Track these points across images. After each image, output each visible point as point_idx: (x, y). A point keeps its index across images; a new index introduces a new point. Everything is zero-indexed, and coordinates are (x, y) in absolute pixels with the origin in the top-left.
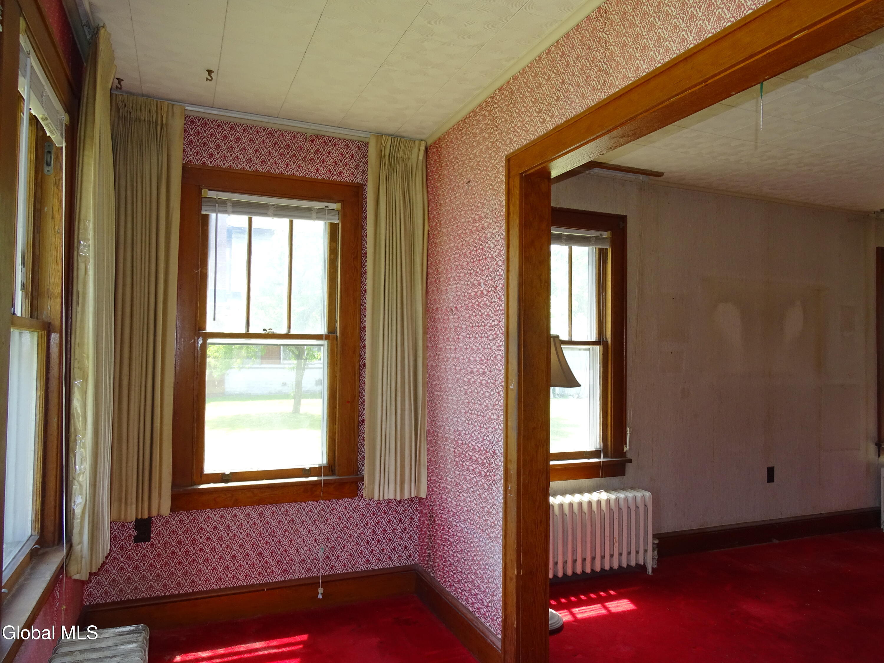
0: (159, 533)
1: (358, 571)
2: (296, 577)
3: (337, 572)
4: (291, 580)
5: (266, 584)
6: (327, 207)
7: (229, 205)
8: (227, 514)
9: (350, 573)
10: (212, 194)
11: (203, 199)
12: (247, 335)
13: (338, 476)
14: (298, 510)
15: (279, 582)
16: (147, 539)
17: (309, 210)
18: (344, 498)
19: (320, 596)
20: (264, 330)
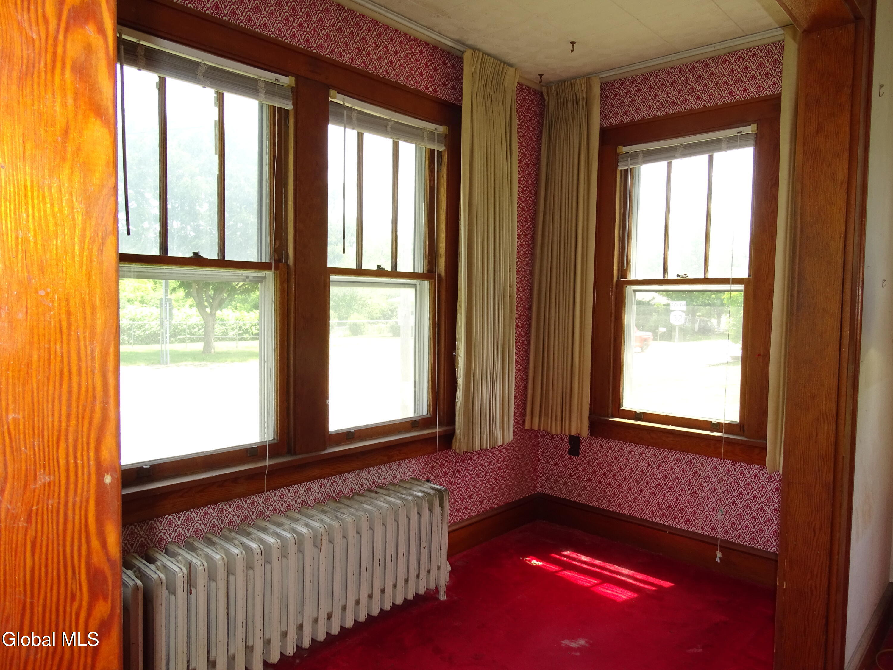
0: (585, 452)
1: (769, 552)
2: (699, 532)
3: (745, 543)
4: (693, 532)
5: (669, 527)
6: (741, 132)
7: (641, 155)
8: (638, 450)
9: (760, 550)
10: (625, 149)
11: (620, 156)
12: (665, 282)
13: (746, 437)
14: (702, 464)
15: (681, 529)
16: (577, 454)
17: (719, 141)
18: (754, 463)
19: (718, 560)
20: (678, 276)
